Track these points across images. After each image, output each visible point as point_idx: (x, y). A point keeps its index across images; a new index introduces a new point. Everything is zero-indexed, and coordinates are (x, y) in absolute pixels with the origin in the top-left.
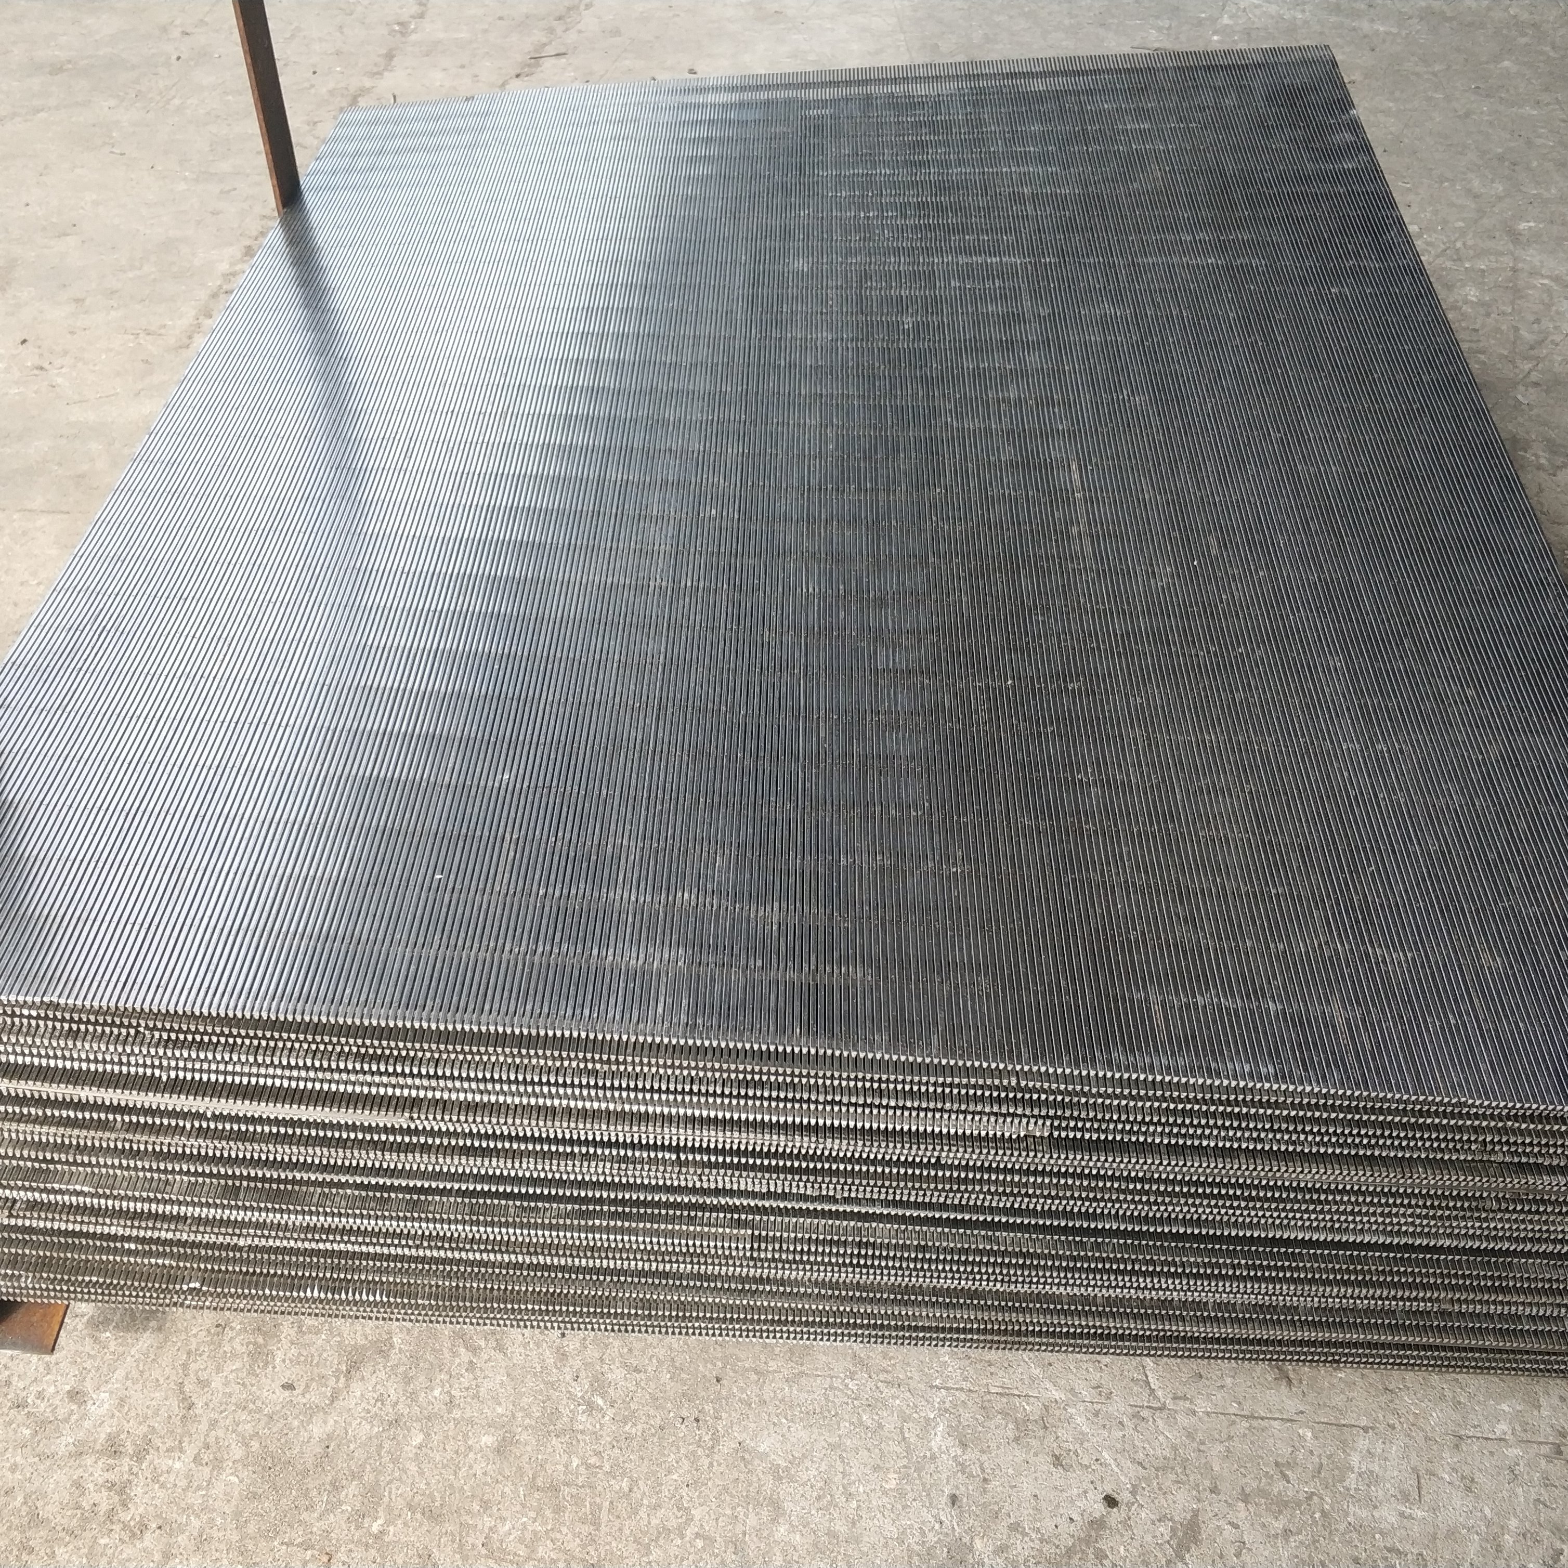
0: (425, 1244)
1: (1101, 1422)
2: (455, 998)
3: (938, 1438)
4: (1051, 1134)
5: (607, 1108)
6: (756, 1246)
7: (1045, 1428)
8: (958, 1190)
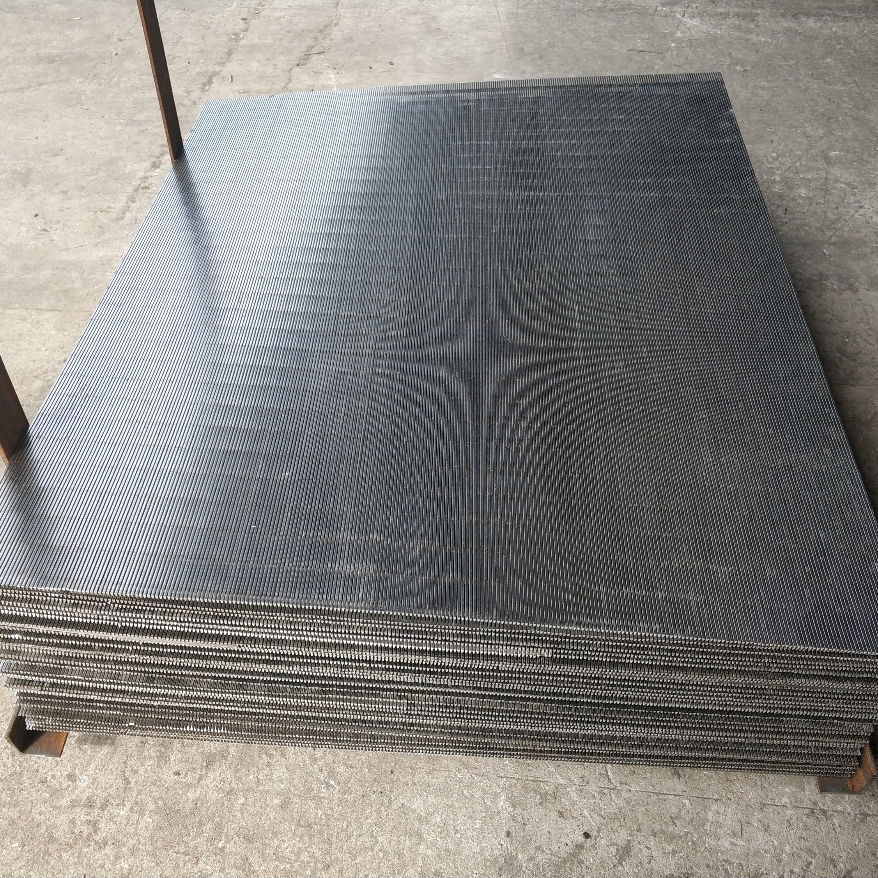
0: (246, 705)
1: (583, 795)
2: (261, 589)
3: (502, 803)
4: (552, 656)
5: (335, 642)
6: (409, 708)
7: (556, 798)
8: (508, 682)
